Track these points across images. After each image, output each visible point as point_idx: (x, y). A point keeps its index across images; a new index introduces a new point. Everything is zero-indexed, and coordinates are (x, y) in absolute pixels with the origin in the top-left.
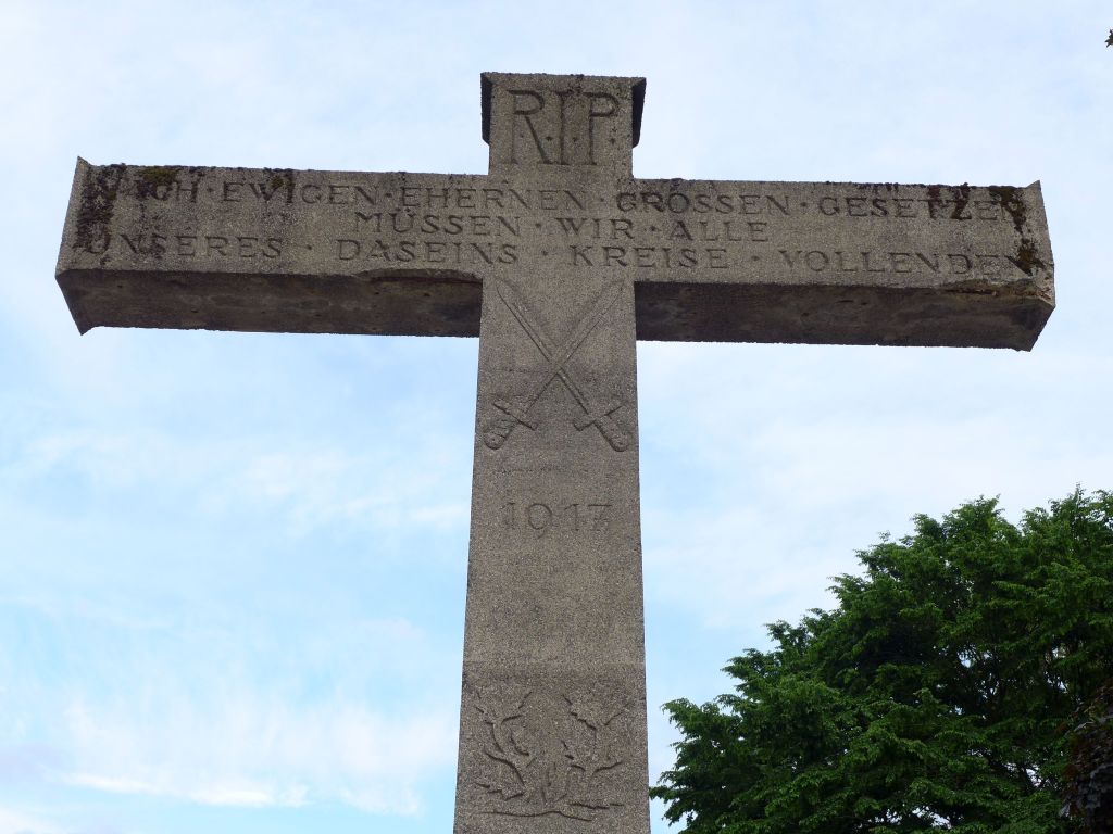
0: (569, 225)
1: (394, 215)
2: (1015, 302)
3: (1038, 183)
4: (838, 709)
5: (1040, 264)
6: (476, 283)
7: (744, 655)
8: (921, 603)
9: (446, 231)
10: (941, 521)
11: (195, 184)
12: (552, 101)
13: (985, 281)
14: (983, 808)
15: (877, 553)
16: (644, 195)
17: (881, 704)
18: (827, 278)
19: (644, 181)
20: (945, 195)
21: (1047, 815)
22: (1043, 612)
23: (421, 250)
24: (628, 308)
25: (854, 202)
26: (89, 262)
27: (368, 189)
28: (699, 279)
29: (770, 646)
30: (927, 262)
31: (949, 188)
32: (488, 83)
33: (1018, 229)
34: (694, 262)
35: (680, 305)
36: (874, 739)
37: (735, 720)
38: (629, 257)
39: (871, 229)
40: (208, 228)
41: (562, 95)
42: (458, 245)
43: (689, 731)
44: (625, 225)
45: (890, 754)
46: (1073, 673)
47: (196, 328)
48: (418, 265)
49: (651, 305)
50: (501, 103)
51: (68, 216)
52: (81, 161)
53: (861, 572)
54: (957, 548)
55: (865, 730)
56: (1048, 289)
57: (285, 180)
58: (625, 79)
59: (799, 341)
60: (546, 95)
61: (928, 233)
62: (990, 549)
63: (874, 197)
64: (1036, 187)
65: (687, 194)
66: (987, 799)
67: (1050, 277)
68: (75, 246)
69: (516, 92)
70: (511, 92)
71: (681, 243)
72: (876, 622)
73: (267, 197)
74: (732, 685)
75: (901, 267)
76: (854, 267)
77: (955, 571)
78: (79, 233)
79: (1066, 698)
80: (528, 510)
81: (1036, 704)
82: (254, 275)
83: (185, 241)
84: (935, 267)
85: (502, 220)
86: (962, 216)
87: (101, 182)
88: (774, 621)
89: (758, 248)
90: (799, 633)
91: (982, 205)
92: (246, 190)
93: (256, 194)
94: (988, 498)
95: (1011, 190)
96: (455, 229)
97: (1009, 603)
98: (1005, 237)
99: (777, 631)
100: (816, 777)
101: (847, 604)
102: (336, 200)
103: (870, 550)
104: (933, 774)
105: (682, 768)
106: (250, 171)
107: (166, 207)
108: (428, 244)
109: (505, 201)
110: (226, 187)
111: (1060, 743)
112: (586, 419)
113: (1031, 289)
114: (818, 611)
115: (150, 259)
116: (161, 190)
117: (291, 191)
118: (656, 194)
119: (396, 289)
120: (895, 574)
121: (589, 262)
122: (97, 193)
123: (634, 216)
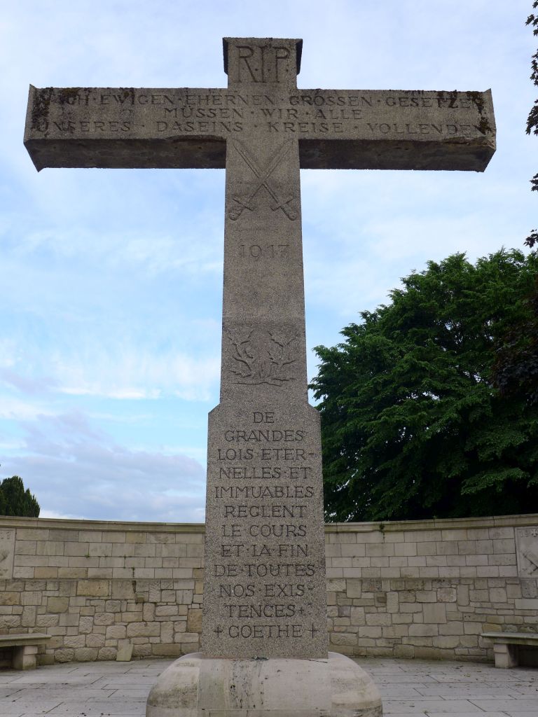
0: (267, 112)
1: (183, 109)
2: (477, 148)
3: (490, 89)
4: (391, 349)
5: (489, 129)
6: (223, 141)
7: (349, 326)
8: (429, 301)
9: (208, 116)
10: (439, 264)
11: (87, 96)
12: (257, 52)
13: (463, 137)
14: (454, 391)
15: (410, 278)
16: (302, 97)
17: (410, 346)
18: (390, 136)
19: (302, 90)
20: (446, 96)
21: (483, 394)
22: (484, 304)
23: (196, 126)
24: (296, 152)
25: (402, 100)
26: (39, 136)
27: (170, 97)
28: (329, 138)
29: (361, 322)
30: (437, 129)
31: (448, 93)
32: (226, 43)
33: (480, 112)
34: (327, 129)
35: (321, 151)
36: (406, 362)
37: (345, 354)
38: (296, 127)
39: (411, 113)
40: (94, 118)
41: (263, 48)
42: (214, 123)
43: (325, 359)
44: (294, 112)
45: (414, 367)
46: (496, 331)
47: (92, 167)
48: (195, 133)
49: (306, 151)
50: (233, 52)
51: (27, 113)
52: (31, 86)
53: (403, 288)
54: (446, 275)
55: (403, 357)
56: (493, 142)
57: (130, 93)
58: (293, 40)
59: (376, 168)
60: (254, 48)
61: (437, 114)
62: (461, 276)
63: (412, 97)
64: (489, 92)
65: (323, 96)
66: (456, 387)
67: (494, 135)
68: (32, 128)
69: (239, 47)
70: (237, 47)
71: (320, 120)
72: (409, 310)
73: (122, 102)
74: (344, 339)
75: (424, 131)
76: (402, 131)
77: (445, 286)
78: (33, 122)
79: (493, 343)
80: (250, 248)
81: (479, 345)
82: (118, 140)
83: (84, 124)
84: (440, 131)
85: (235, 110)
86: (454, 106)
87: (42, 96)
88: (363, 311)
89: (357, 122)
90: (374, 316)
91: (463, 101)
92: (112, 98)
93: (116, 100)
94: (461, 253)
95: (477, 93)
96: (212, 115)
97: (469, 300)
98: (474, 116)
99: (364, 315)
100: (380, 378)
101: (396, 302)
102: (155, 102)
103: (407, 278)
104: (432, 376)
105: (321, 376)
106: (113, 89)
107: (74, 108)
108: (200, 123)
109: (236, 101)
110: (102, 97)
111: (489, 362)
112: (277, 206)
113: (485, 141)
114: (383, 306)
115: (68, 133)
116: (71, 99)
117: (133, 98)
118: (309, 97)
119: (185, 145)
120: (418, 288)
121: (277, 130)
122: (40, 102)
123: (298, 107)
